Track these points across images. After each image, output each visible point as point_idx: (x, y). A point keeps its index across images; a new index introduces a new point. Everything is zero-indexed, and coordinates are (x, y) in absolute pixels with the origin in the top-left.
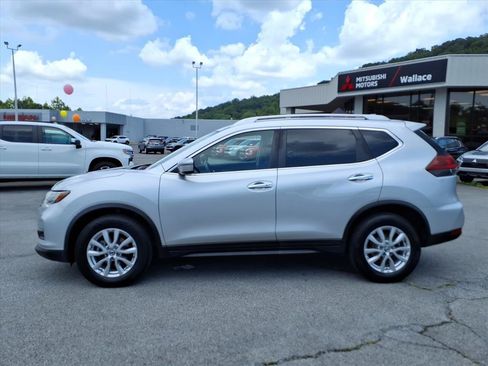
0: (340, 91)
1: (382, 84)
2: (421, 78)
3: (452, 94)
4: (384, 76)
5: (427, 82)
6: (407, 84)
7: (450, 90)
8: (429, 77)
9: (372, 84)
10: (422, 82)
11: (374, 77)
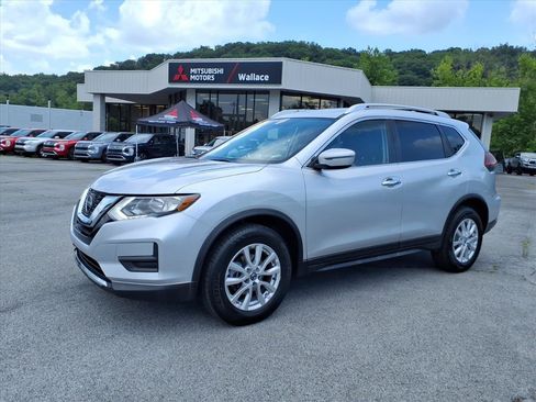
0: (171, 81)
1: (219, 78)
2: (258, 78)
3: (284, 97)
4: (221, 71)
5: (264, 82)
6: (245, 82)
7: (284, 93)
8: (267, 78)
9: (208, 78)
10: (259, 82)
11: (210, 71)
